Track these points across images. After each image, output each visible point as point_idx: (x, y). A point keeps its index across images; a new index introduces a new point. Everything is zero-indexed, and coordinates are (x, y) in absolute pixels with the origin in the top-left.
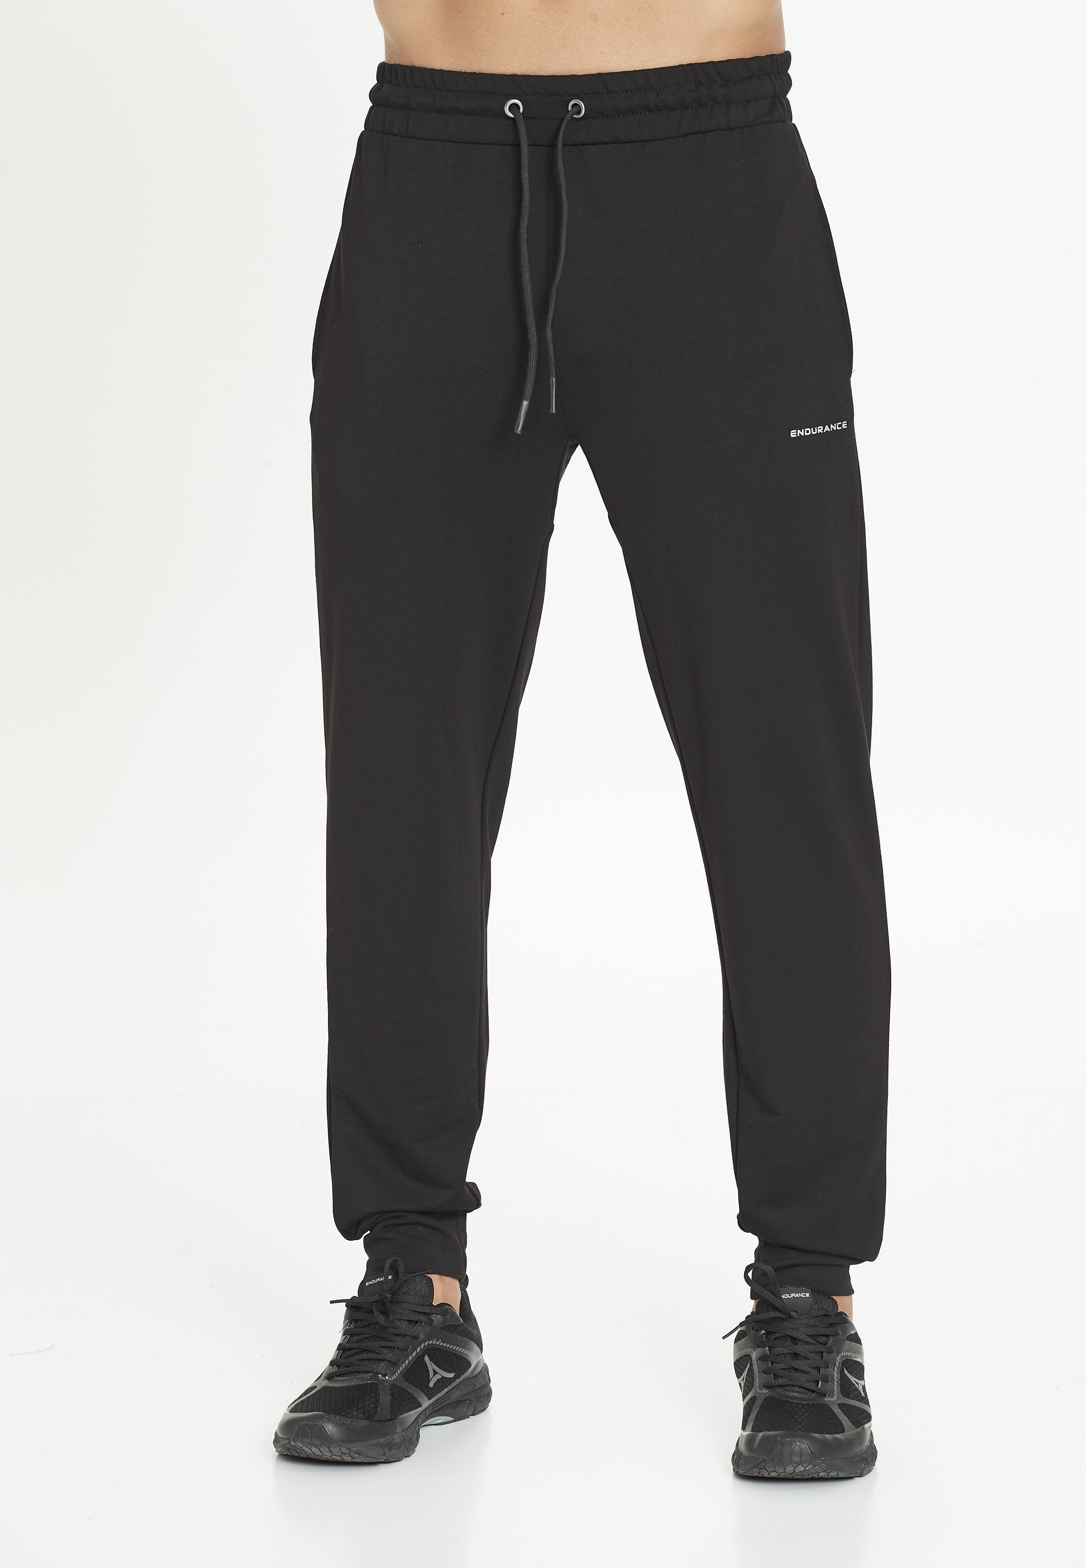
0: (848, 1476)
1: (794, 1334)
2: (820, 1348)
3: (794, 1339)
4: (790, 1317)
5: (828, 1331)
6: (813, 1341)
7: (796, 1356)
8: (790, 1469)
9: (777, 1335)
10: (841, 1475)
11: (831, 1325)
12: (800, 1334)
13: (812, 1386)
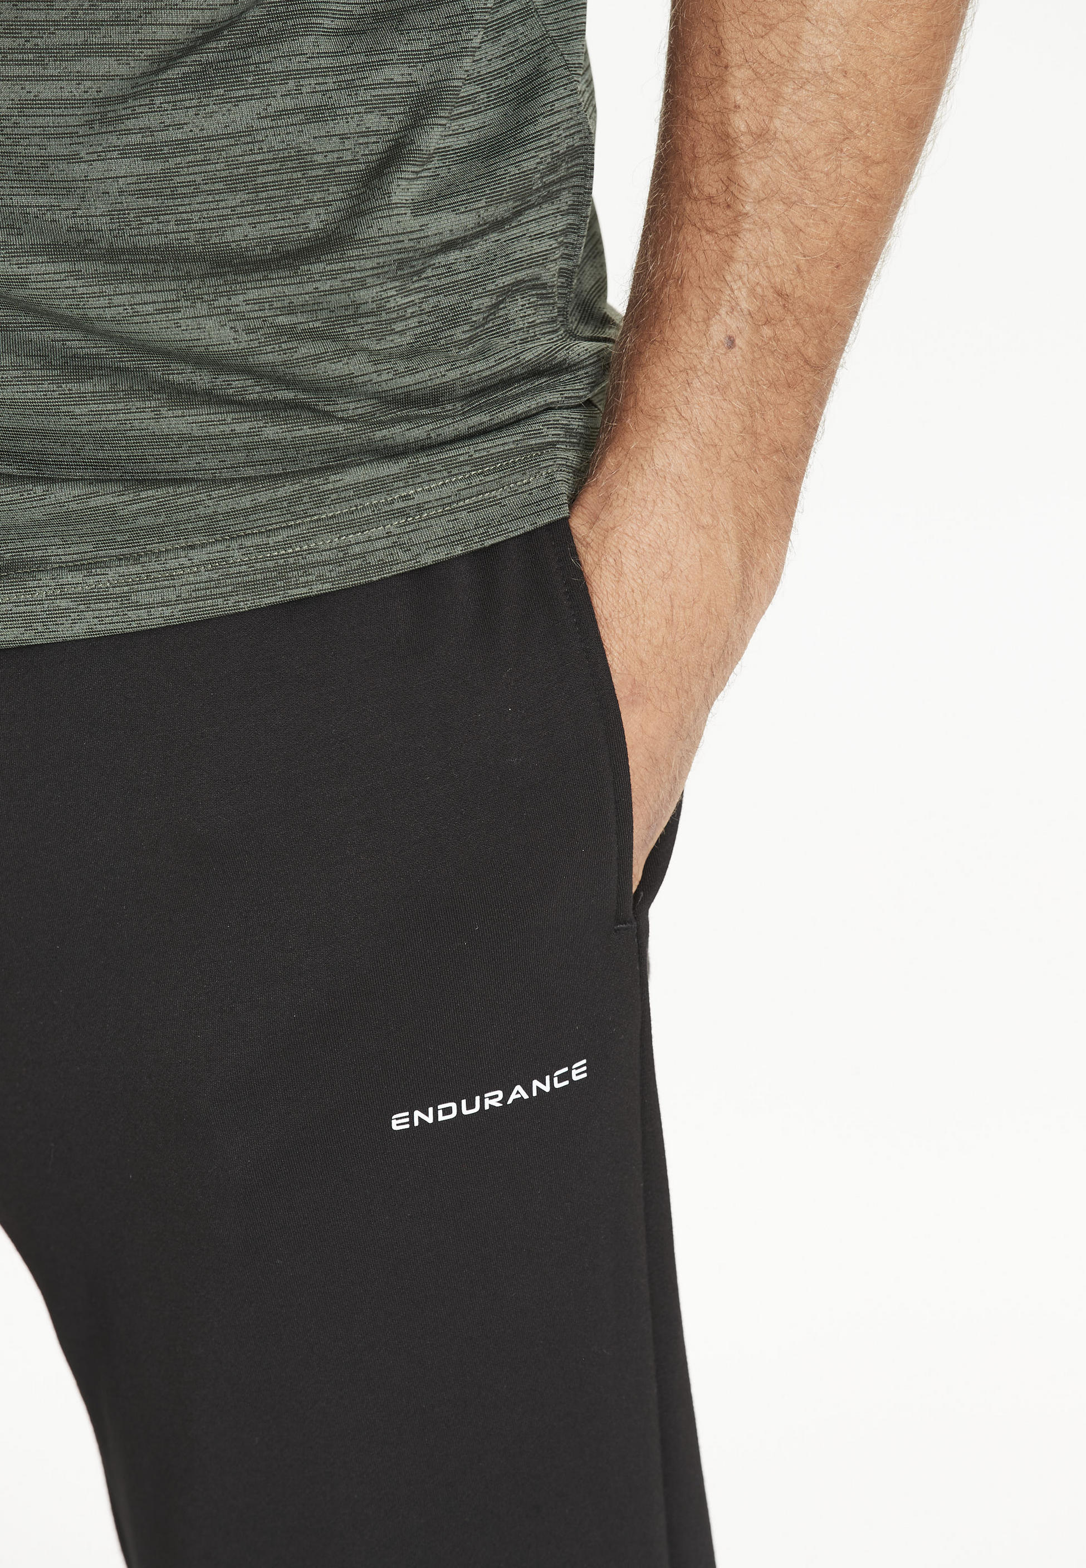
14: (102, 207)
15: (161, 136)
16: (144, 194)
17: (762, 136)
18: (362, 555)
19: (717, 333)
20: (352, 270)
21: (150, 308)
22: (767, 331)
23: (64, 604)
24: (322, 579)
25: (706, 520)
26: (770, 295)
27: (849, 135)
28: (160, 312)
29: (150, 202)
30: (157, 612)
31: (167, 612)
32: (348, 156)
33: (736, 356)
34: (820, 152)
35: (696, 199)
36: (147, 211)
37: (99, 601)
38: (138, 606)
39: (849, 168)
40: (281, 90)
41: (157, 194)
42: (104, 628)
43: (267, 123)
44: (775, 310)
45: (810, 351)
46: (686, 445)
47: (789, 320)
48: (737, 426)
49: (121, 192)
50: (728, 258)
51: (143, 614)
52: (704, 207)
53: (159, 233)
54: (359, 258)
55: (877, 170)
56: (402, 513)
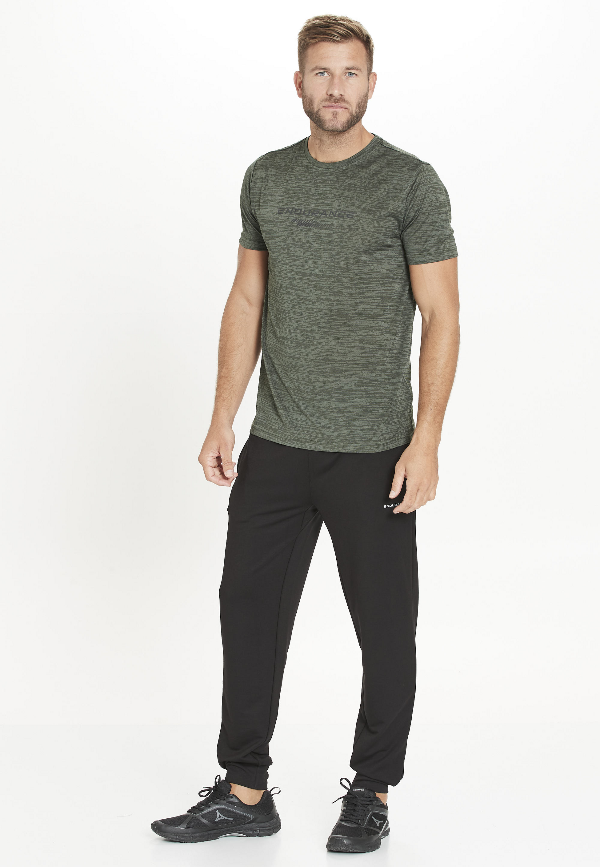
0: (362, 852)
1: (355, 803)
2: (364, 809)
3: (356, 805)
4: (356, 797)
5: (369, 803)
6: (362, 806)
7: (355, 810)
8: (339, 848)
9: (351, 803)
10: (358, 851)
11: (370, 801)
12: (358, 804)
13: (357, 821)
14: (353, 384)
15: (362, 376)
16: (359, 383)
17: (433, 384)
18: (373, 449)
19: (429, 409)
20: (382, 396)
21: (357, 398)
22: (436, 408)
23: (335, 447)
24: (367, 451)
25: (430, 432)
26: (435, 403)
27: (443, 382)
28: (358, 399)
29: (360, 384)
30: (346, 450)
31: (348, 451)
32: (384, 381)
33: (432, 411)
34: (440, 385)
35: (425, 392)
36: (359, 385)
37: (340, 448)
38: (344, 449)
39: (444, 387)
40: (377, 372)
41: (360, 383)
42: (339, 451)
43: (375, 376)
44: (437, 405)
45: (441, 410)
46: (426, 423)
47: (438, 406)
48: (433, 420)
49: (356, 382)
50: (430, 399)
51: (345, 450)
52: (426, 393)
53: (360, 388)
54: (383, 395)
55: (447, 387)
56: (378, 445)
